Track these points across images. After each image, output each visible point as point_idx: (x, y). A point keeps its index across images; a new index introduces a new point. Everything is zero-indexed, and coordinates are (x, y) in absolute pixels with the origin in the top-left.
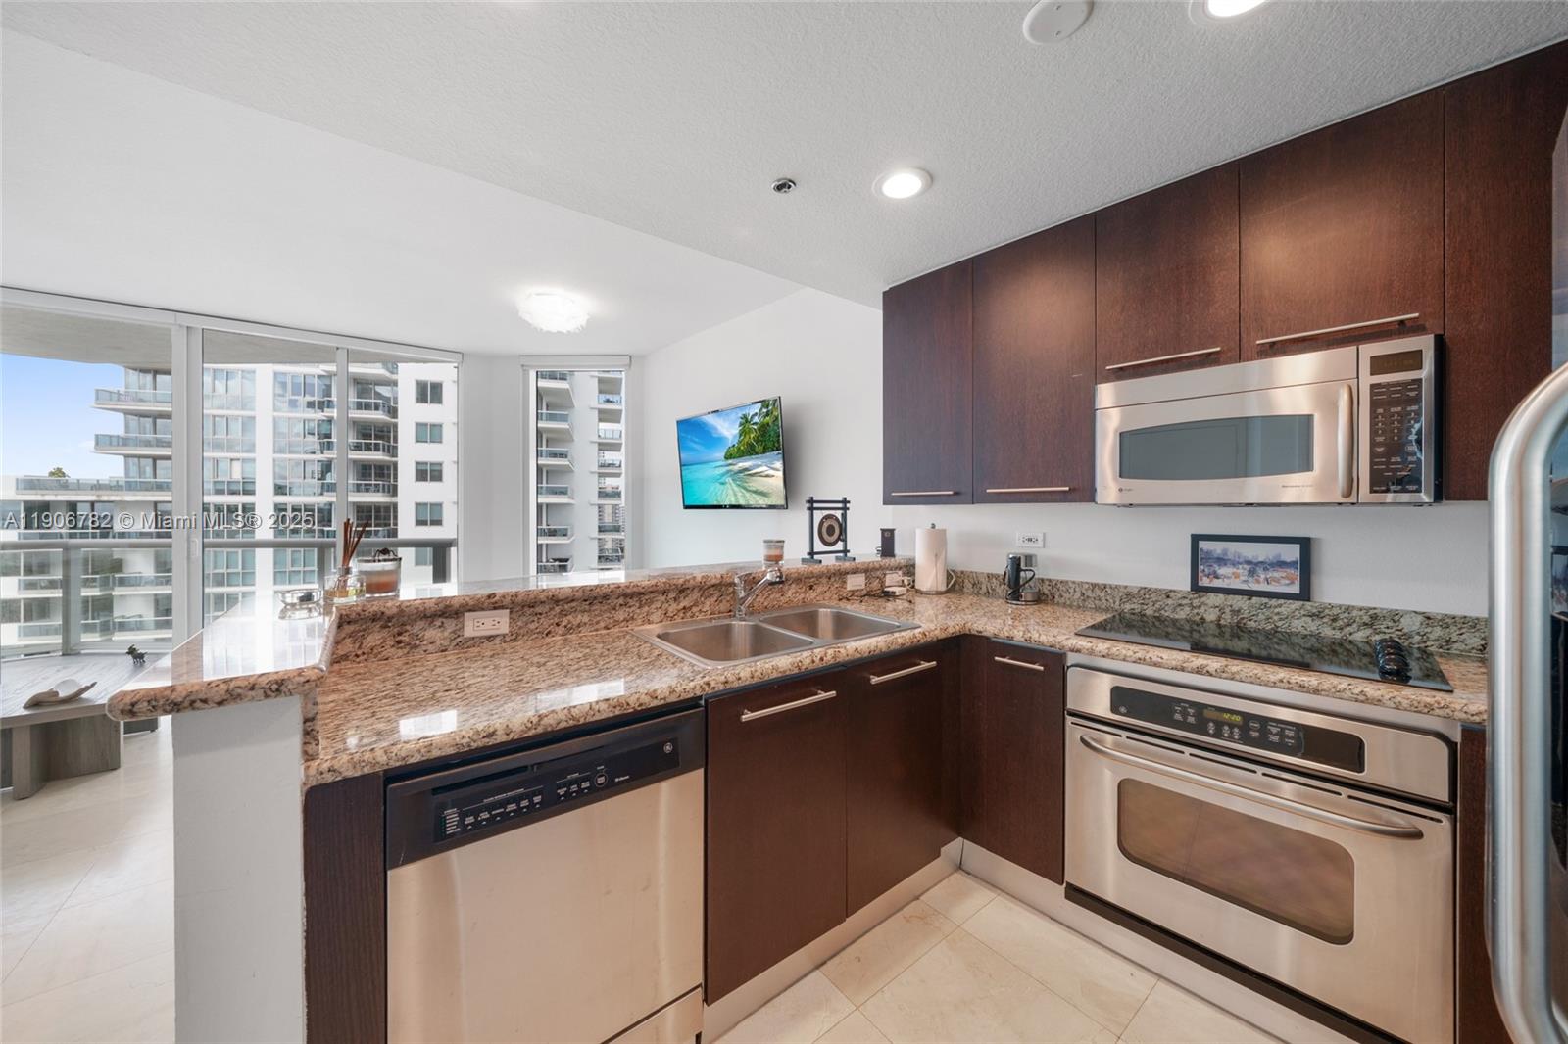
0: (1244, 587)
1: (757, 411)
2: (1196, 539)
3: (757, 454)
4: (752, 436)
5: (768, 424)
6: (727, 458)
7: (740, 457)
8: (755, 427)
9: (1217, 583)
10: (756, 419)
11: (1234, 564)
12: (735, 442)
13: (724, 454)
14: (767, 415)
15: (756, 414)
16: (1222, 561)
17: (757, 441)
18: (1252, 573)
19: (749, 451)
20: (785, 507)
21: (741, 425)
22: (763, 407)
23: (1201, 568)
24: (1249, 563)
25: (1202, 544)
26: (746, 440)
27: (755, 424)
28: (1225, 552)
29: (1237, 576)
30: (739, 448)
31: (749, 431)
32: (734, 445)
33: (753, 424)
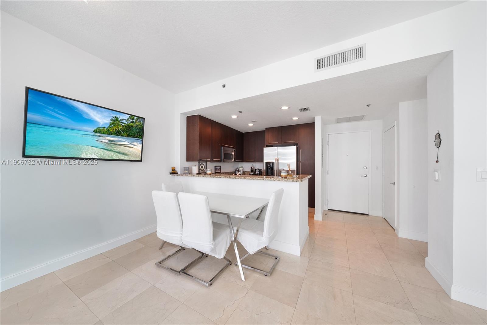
1: (126, 119)
3: (122, 136)
4: (120, 127)
5: (132, 126)
6: (95, 131)
7: (109, 134)
8: (123, 124)
10: (124, 121)
12: (106, 126)
13: (93, 130)
14: (132, 122)
15: (125, 119)
17: (124, 131)
19: (118, 133)
20: (141, 161)
21: (112, 120)
22: (130, 118)
26: (116, 127)
27: (124, 123)
30: (108, 130)
31: (118, 125)
32: (104, 128)
33: (121, 123)
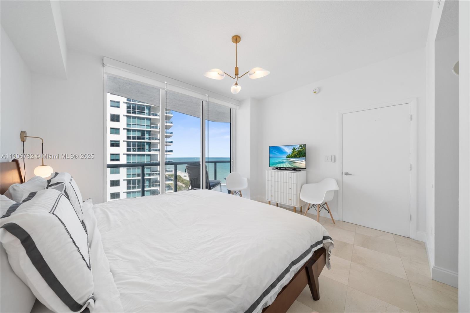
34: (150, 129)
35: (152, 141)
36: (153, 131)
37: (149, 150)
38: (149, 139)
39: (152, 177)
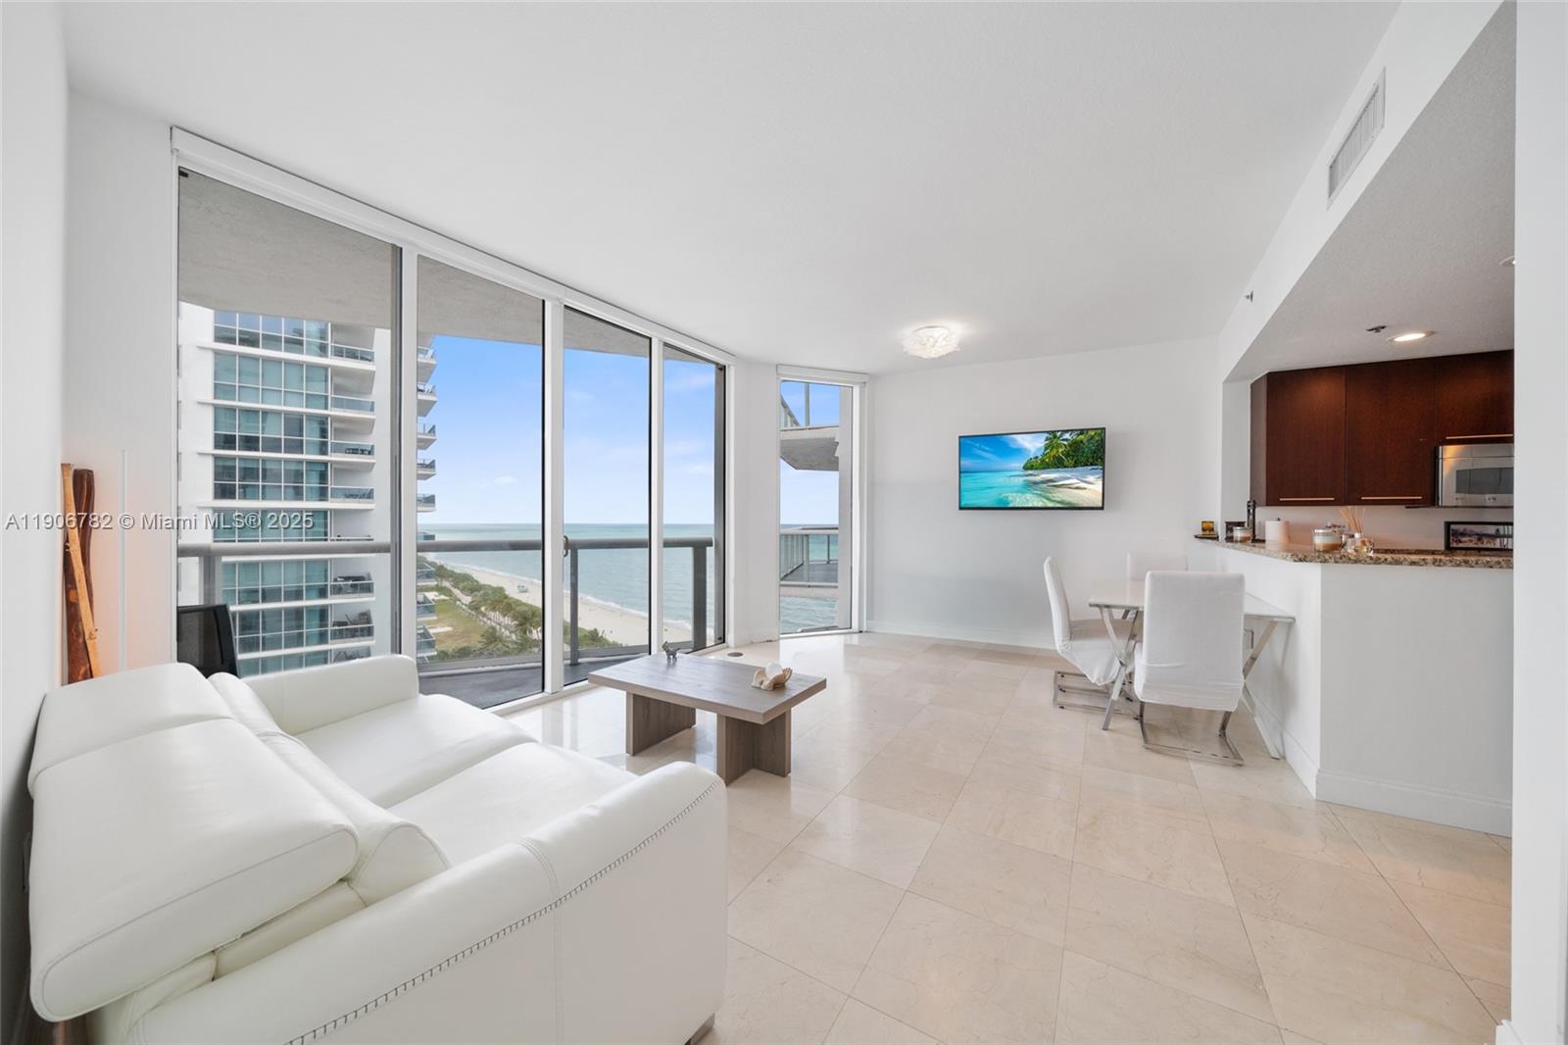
0: (1476, 546)
2: (1448, 525)
3: (1066, 467)
4: (1060, 450)
5: (1082, 442)
6: (1026, 468)
7: (1044, 468)
8: (1065, 443)
9: (1461, 545)
10: (1067, 436)
11: (1470, 536)
12: (1039, 455)
13: (1021, 465)
16: (1463, 534)
17: (1067, 455)
18: (1479, 539)
19: (1058, 463)
20: (1102, 508)
21: (1047, 439)
23: (1451, 538)
24: (1478, 535)
25: (1452, 527)
26: (1053, 454)
27: (1066, 440)
28: (1465, 530)
29: (1471, 541)
30: (1043, 461)
31: (1059, 446)
32: (1037, 457)
33: (1063, 440)
34: (326, 408)
35: (330, 457)
36: (335, 419)
37: (323, 494)
38: (323, 449)
39: (331, 600)
